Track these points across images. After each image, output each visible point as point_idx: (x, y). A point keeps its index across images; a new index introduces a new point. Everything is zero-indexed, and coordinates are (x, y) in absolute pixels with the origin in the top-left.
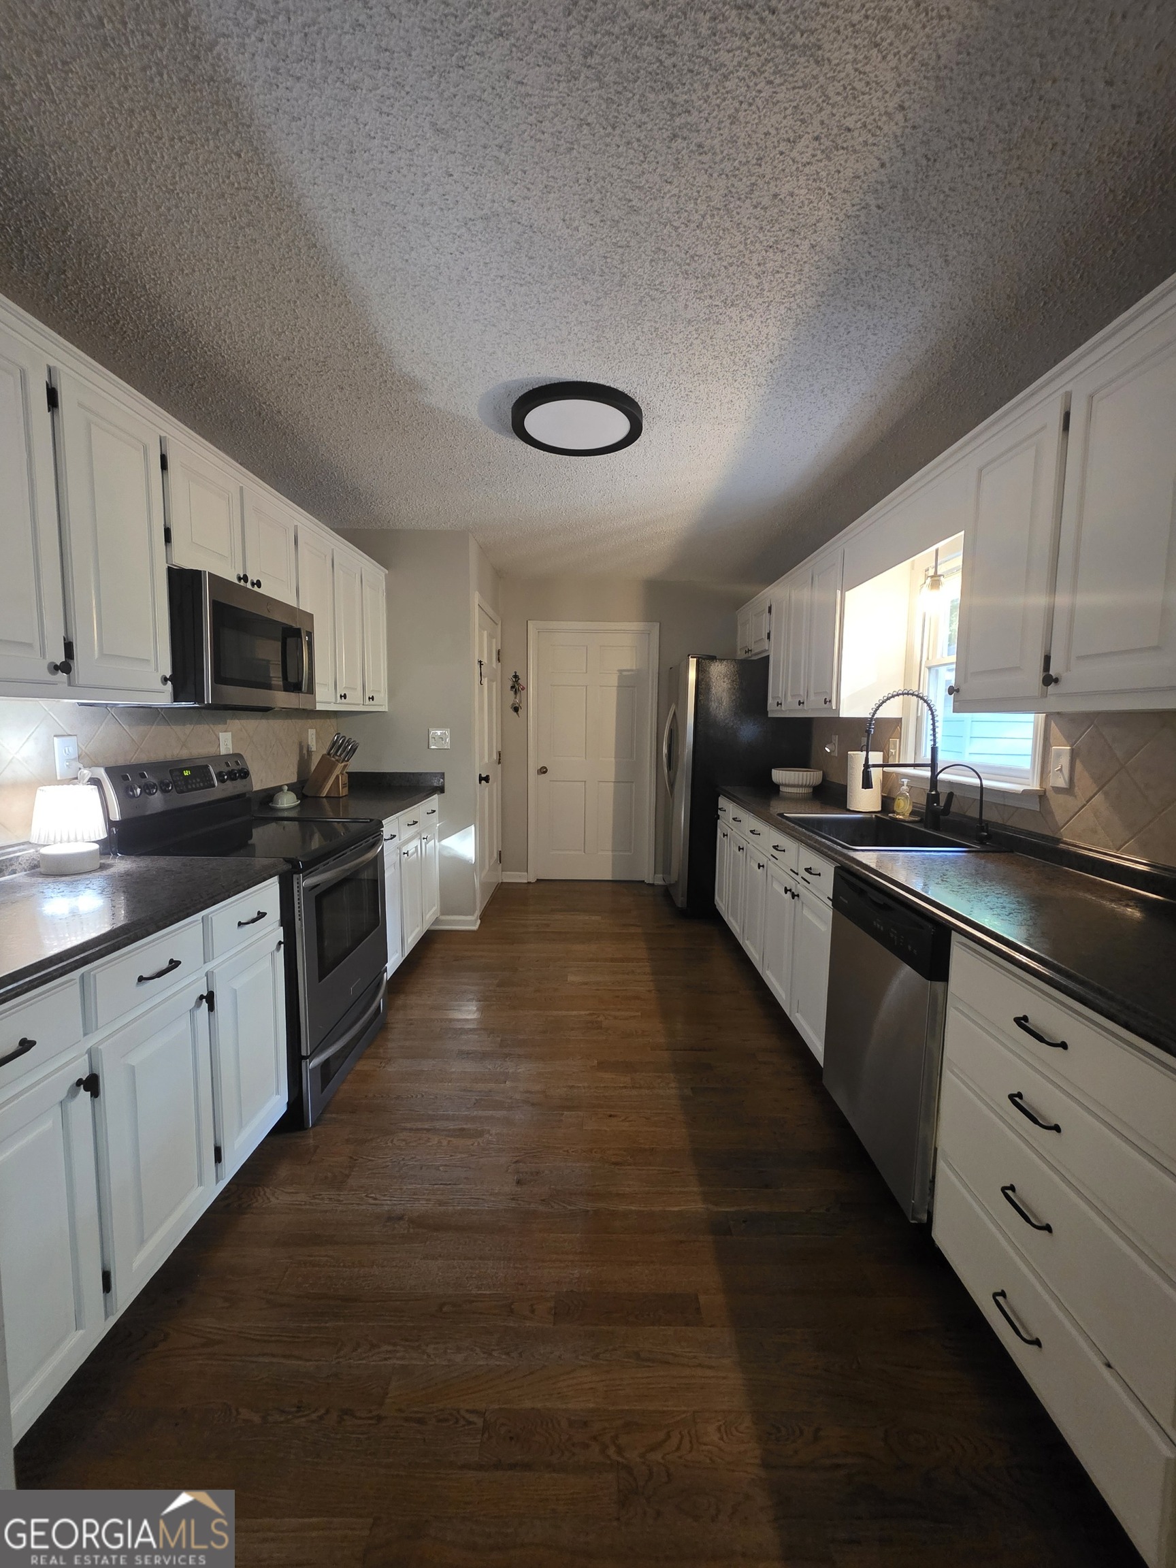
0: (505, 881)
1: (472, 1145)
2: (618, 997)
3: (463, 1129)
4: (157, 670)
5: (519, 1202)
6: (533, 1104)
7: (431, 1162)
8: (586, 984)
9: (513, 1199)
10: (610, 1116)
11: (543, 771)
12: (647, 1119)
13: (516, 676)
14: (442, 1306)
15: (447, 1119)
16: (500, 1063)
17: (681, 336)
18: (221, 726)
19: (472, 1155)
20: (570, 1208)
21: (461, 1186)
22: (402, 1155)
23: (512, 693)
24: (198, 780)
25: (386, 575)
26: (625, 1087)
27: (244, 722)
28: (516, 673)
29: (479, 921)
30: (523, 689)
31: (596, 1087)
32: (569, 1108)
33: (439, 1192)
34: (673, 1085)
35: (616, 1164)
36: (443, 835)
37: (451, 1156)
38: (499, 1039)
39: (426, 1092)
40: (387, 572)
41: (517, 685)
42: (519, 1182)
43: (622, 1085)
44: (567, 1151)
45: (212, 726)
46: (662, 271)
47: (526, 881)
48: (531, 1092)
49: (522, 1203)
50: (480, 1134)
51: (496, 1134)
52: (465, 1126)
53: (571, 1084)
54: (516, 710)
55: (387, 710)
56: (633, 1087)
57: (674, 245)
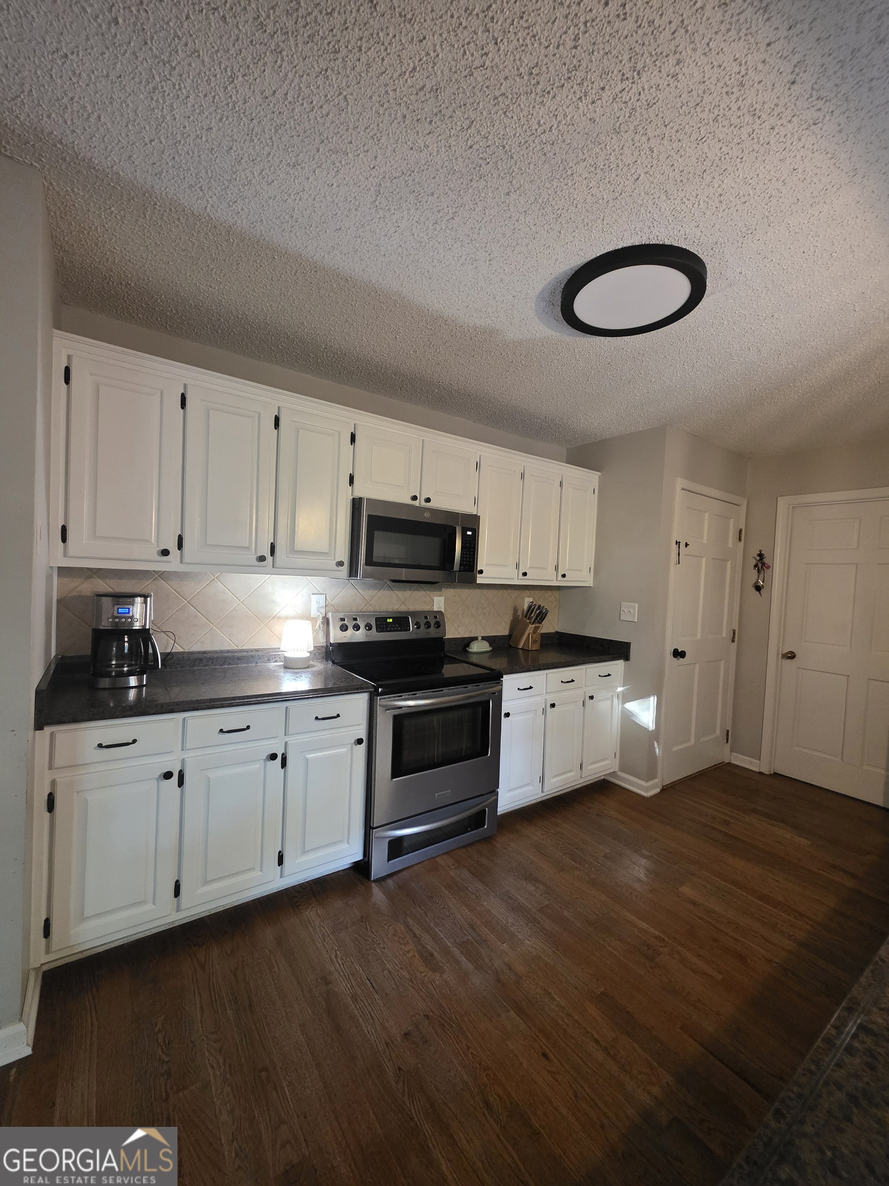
0: (733, 762)
1: (421, 972)
2: (716, 940)
3: (432, 955)
4: (335, 559)
5: (387, 1051)
6: (499, 981)
7: (386, 960)
8: (694, 903)
9: (387, 1044)
10: (545, 1055)
11: (791, 656)
12: (576, 1096)
13: (761, 555)
14: (266, 1069)
15: (434, 939)
16: (521, 922)
17: (627, 151)
18: (437, 593)
19: (411, 981)
20: (406, 1099)
21: (376, 997)
22: (382, 940)
23: (756, 571)
24: (397, 625)
25: (599, 476)
26: (597, 1042)
27: (458, 591)
28: (760, 551)
29: (658, 790)
30: (768, 567)
31: (569, 1015)
32: (520, 1011)
33: (363, 987)
34: (655, 1090)
35: (488, 1105)
36: (626, 698)
37: (401, 968)
38: (547, 902)
39: (448, 907)
40: (600, 474)
41: (761, 564)
42: (406, 1035)
43: (596, 1036)
44: (468, 1048)
45: (428, 592)
46: (525, 113)
47: (757, 770)
48: (510, 968)
49: (388, 1054)
50: (436, 968)
51: (445, 981)
52: (435, 954)
53: (550, 990)
54: (758, 588)
55: (592, 585)
56: (605, 1049)
57: (502, 81)
